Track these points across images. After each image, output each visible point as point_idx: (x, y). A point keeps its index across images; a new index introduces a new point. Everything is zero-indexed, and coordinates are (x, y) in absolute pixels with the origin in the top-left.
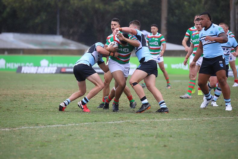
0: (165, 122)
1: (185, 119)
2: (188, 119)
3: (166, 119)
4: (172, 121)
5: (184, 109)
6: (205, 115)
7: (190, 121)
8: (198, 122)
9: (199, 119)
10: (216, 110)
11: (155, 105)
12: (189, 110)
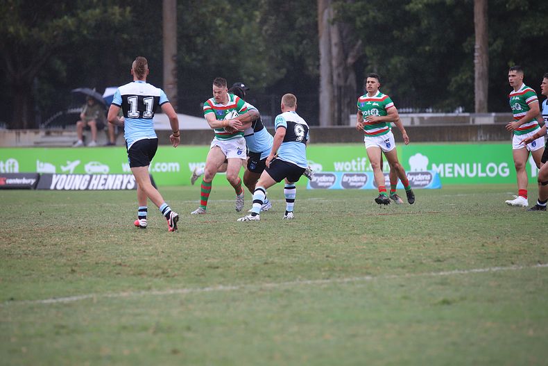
0: (174, 296)
1: (221, 287)
2: (228, 288)
3: (178, 288)
4: (192, 293)
5: (219, 265)
6: (265, 277)
7: (234, 291)
8: (251, 293)
9: (252, 287)
10: (291, 265)
11: (153, 257)
12: (229, 267)
